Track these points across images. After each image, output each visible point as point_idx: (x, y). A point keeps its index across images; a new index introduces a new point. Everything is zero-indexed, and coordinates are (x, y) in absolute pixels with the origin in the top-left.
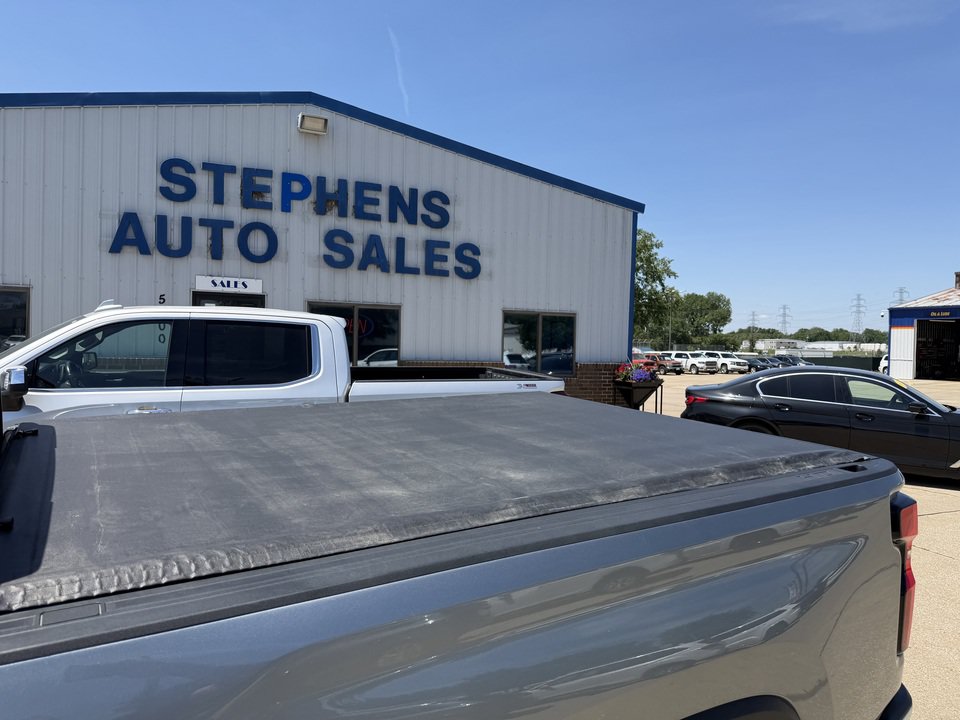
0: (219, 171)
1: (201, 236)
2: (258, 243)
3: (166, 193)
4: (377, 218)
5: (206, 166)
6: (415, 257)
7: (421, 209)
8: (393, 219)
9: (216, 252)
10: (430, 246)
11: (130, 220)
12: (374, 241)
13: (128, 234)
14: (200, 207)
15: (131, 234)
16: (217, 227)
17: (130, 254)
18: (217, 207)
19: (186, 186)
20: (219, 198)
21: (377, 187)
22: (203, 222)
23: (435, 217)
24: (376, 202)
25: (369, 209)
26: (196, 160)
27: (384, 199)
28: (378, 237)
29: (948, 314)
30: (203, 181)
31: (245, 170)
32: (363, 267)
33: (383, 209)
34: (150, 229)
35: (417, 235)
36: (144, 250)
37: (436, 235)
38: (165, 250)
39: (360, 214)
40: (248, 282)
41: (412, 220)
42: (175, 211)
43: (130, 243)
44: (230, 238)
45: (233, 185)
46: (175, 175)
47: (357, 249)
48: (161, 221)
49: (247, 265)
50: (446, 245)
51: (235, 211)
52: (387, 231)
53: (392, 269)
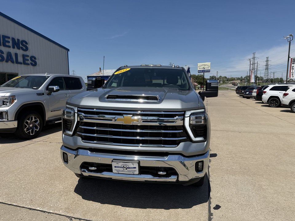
4: (9, 47)
6: (20, 59)
7: (21, 46)
8: (14, 48)
10: (24, 56)
12: (9, 54)
21: (9, 38)
23: (24, 48)
24: (9, 42)
25: (7, 44)
27: (10, 40)
28: (11, 52)
32: (7, 61)
33: (10, 44)
35: (20, 52)
37: (25, 53)
39: (5, 45)
41: (19, 48)
47: (5, 56)
50: (28, 56)
52: (13, 51)
53: (15, 62)
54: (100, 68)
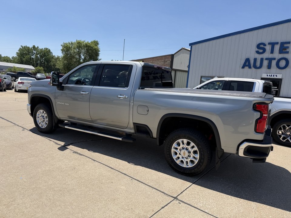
0: (273, 44)
1: (266, 63)
2: (283, 63)
3: (258, 52)
5: (269, 44)
9: (269, 67)
11: (248, 60)
14: (267, 55)
15: (247, 64)
16: (270, 60)
17: (246, 68)
18: (271, 54)
19: (263, 50)
20: (272, 52)
22: (266, 59)
26: (267, 43)
30: (268, 48)
31: (281, 43)
34: (252, 62)
36: (250, 67)
38: (255, 67)
40: (277, 75)
42: (259, 57)
43: (247, 66)
44: (274, 63)
45: (277, 48)
46: (261, 48)
48: (255, 60)
49: (278, 70)
51: (277, 55)
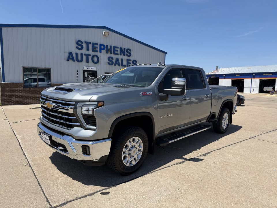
0: (87, 43)
1: (84, 58)
2: (95, 59)
3: (77, 48)
4: (118, 54)
5: (85, 42)
6: (125, 63)
7: (126, 53)
8: (121, 55)
9: (87, 61)
10: (128, 60)
11: (71, 54)
12: (117, 60)
13: (70, 57)
14: (84, 51)
15: (71, 57)
16: (87, 56)
17: (71, 61)
18: (87, 51)
19: (81, 47)
20: (88, 49)
21: (118, 48)
22: (85, 55)
23: (128, 54)
24: (117, 51)
25: (116, 52)
26: (83, 41)
27: (119, 50)
28: (118, 58)
29: (215, 76)
30: (84, 45)
31: (92, 43)
32: (115, 65)
33: (119, 52)
34: (74, 56)
35: (125, 58)
36: (74, 61)
37: (129, 58)
38: (78, 61)
39: (115, 54)
40: (94, 68)
41: (124, 55)
42: (79, 52)
43: (71, 59)
44: (90, 58)
45: (90, 46)
46: (79, 44)
47: (114, 61)
48: (77, 54)
49: (93, 64)
50: (131, 60)
51: (90, 52)
52: (120, 57)
53: (121, 65)
54: (217, 67)
